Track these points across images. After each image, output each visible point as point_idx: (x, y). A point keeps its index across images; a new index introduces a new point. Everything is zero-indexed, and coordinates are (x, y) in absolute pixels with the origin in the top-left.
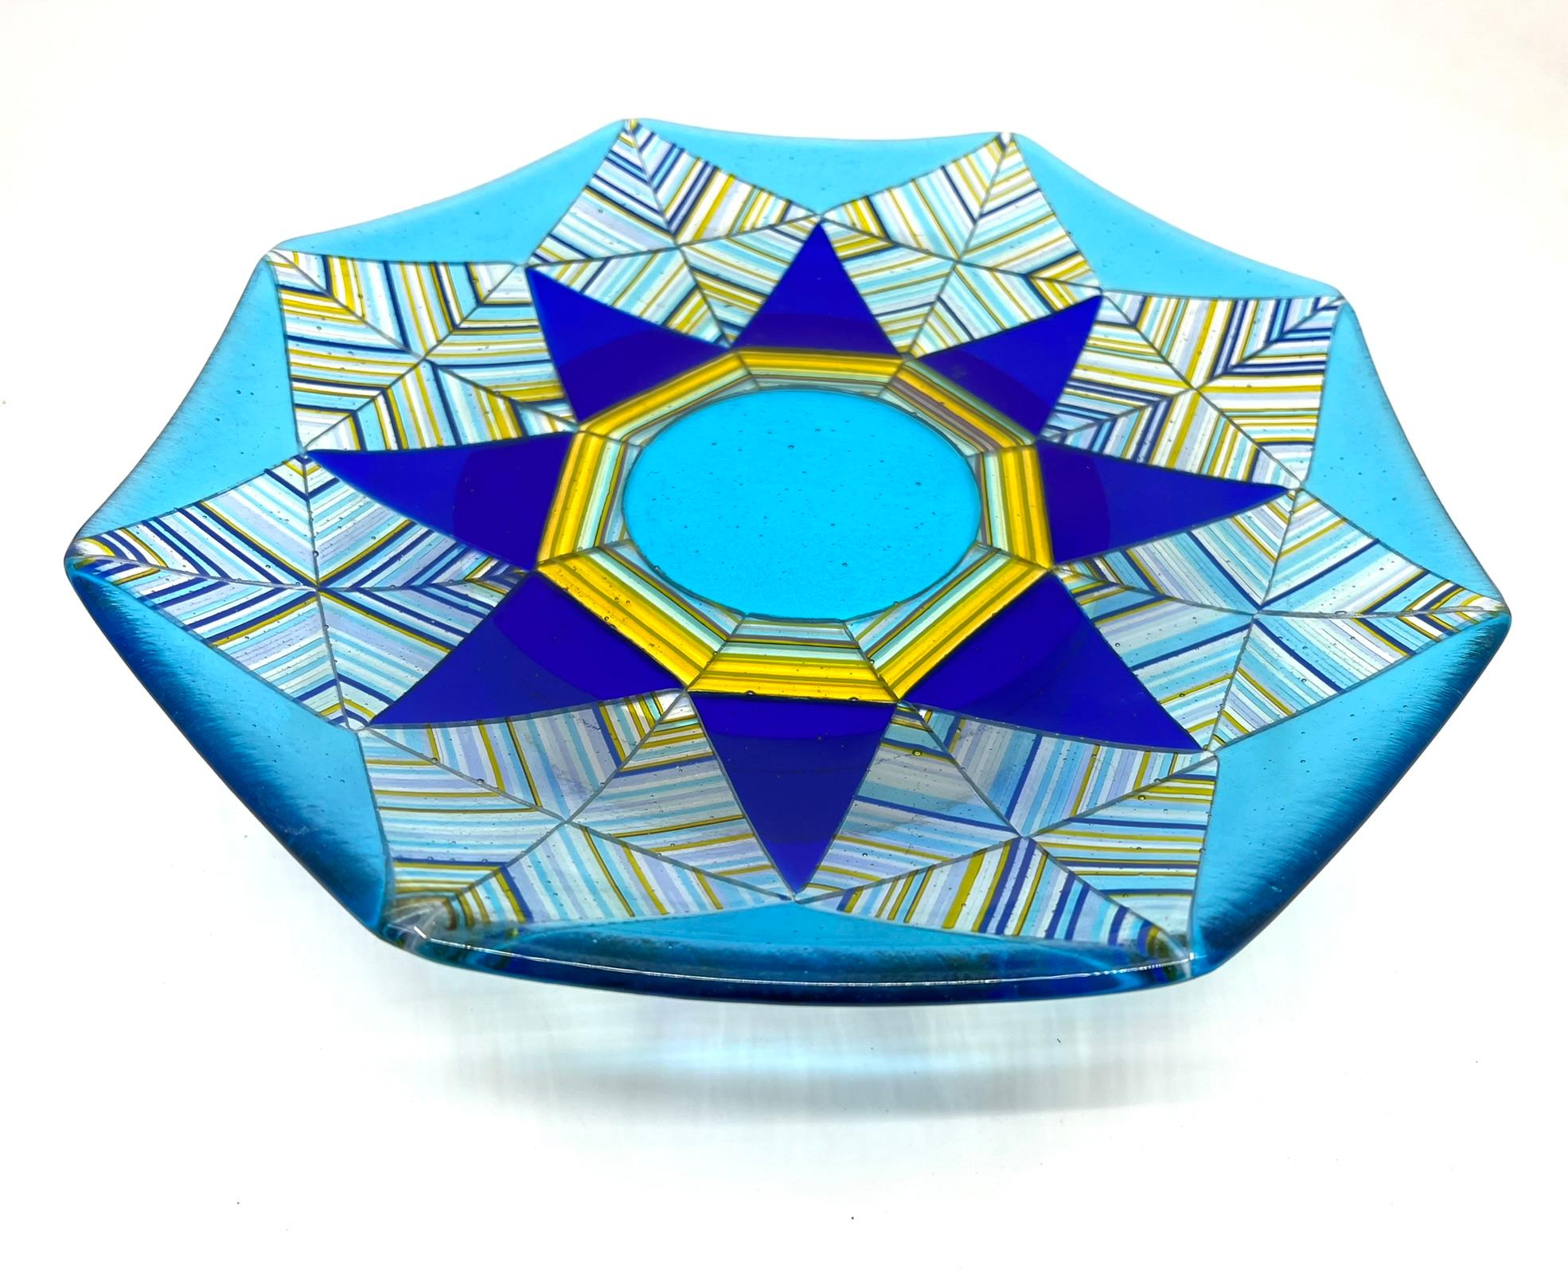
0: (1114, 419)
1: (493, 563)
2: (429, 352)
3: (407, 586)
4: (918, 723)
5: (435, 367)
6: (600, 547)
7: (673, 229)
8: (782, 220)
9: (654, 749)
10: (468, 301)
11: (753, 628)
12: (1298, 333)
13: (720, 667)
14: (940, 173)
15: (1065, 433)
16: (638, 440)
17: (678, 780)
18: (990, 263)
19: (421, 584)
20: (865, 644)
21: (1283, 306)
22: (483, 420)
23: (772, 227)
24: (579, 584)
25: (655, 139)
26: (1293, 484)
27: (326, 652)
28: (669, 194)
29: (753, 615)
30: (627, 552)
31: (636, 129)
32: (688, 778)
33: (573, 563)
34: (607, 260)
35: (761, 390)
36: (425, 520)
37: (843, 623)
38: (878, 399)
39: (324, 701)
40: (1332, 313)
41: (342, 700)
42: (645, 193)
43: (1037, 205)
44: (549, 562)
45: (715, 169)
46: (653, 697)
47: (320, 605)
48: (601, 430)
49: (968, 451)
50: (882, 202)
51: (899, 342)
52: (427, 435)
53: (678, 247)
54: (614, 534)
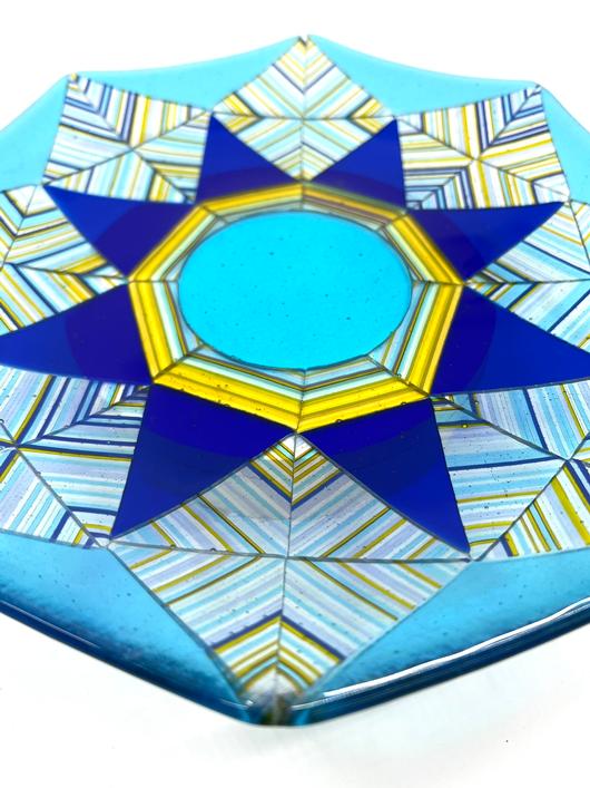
0: (442, 187)
1: (122, 387)
2: (5, 257)
3: (74, 423)
4: (448, 406)
5: (15, 266)
6: (188, 355)
7: (124, 138)
8: (189, 117)
9: (303, 480)
10: (16, 217)
11: (313, 379)
12: (522, 113)
13: (307, 410)
14: (273, 68)
15: (420, 202)
16: (172, 277)
17: (332, 497)
18: (322, 115)
19: (84, 417)
20: (389, 365)
21: (506, 100)
22: (63, 292)
23: (184, 124)
24: (187, 384)
25: (92, 84)
26: (564, 199)
27: (48, 494)
28: (114, 118)
29: (310, 369)
30: (205, 352)
31: (77, 79)
32: (337, 493)
33: (175, 370)
34: (92, 168)
35: (228, 224)
36: (62, 373)
37: (366, 356)
38: (301, 211)
39: (70, 532)
40: (538, 97)
41: (83, 528)
42: (97, 119)
43: (336, 75)
44: (160, 374)
45: (137, 95)
46: (279, 443)
47: (24, 458)
48: (144, 276)
49: (375, 227)
50: (243, 92)
51: (294, 173)
52: (32, 314)
53: (132, 150)
54: (192, 344)
